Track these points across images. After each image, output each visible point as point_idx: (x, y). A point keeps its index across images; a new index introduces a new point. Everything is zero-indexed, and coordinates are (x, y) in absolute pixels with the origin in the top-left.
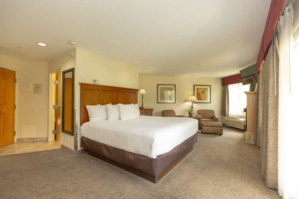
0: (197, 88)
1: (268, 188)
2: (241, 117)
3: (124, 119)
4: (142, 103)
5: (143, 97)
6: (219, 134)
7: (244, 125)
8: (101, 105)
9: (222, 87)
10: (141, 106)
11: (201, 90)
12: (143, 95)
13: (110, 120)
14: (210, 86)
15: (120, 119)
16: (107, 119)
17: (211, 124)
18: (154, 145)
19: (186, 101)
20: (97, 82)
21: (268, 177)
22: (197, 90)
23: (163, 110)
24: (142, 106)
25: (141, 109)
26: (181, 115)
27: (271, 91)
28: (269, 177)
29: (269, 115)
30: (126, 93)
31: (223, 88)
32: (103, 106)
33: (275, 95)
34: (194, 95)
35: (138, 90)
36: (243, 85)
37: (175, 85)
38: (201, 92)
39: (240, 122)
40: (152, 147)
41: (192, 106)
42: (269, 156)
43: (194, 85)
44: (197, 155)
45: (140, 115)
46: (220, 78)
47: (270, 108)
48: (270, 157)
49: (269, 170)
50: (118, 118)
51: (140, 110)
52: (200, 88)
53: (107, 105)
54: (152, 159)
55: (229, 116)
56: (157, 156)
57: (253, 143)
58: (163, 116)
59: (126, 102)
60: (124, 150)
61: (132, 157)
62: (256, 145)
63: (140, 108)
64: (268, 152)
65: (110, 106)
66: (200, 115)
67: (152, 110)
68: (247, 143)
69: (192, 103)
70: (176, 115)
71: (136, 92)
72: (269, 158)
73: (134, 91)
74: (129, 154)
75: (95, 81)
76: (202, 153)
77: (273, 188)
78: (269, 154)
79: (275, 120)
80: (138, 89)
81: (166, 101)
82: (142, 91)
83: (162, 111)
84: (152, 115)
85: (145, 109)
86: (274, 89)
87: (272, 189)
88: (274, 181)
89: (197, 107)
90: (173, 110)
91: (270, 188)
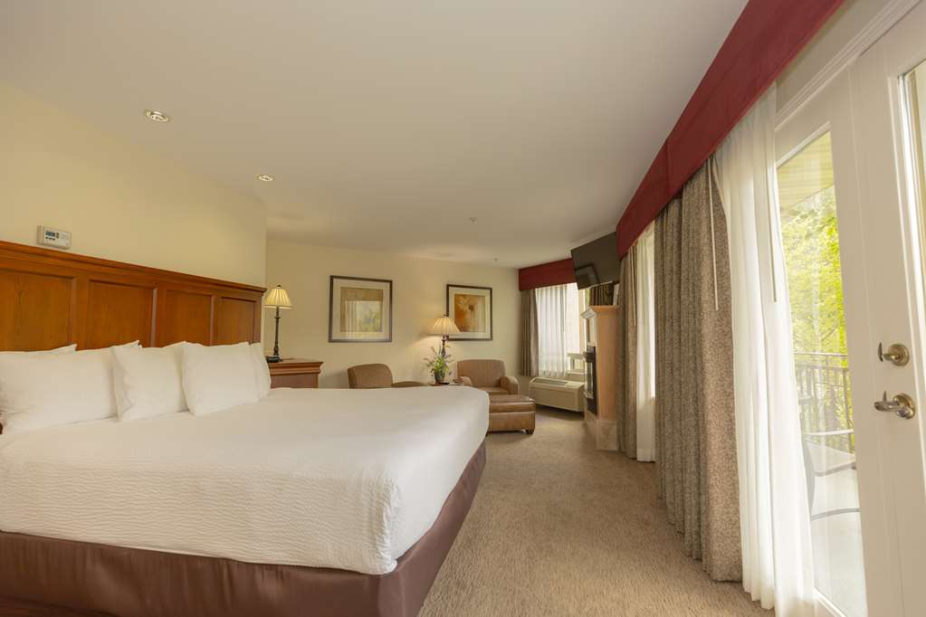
0: (456, 295)
1: (716, 581)
2: (570, 377)
3: (201, 408)
4: (276, 343)
5: (278, 318)
6: (524, 431)
7: (588, 399)
8: (77, 349)
9: (518, 292)
10: (271, 354)
11: (466, 301)
12: (278, 309)
13: (130, 417)
14: (491, 290)
15: (185, 409)
16: (114, 415)
17: (505, 404)
18: (388, 512)
19: (426, 333)
20: (60, 242)
21: (715, 548)
22: (457, 301)
23: (352, 366)
24: (276, 352)
25: (273, 361)
26: (409, 379)
27: (707, 298)
28: (718, 548)
29: (706, 364)
30: (213, 298)
31: (522, 295)
32: (94, 357)
33: (717, 309)
34: (448, 315)
35: (261, 291)
36: (579, 289)
37: (391, 282)
38: (467, 307)
39: (568, 392)
40: (381, 523)
41: (444, 349)
42: (712, 485)
43: (448, 286)
44: (492, 512)
45: (272, 387)
46: (515, 269)
47: (707, 344)
48: (716, 487)
49: (715, 527)
50: (174, 403)
51: (270, 368)
52: (464, 293)
53: (119, 350)
54: (375, 580)
55: (538, 374)
56: (399, 560)
57: (614, 447)
58: (353, 385)
59: (212, 336)
60: (228, 561)
61: (271, 588)
62: (625, 453)
63: (269, 360)
64: (709, 474)
65: (130, 353)
66: (468, 379)
67: (318, 364)
68: (603, 448)
69: (444, 341)
70: (394, 382)
71: (253, 296)
72: (714, 491)
73: (251, 295)
74: (258, 576)
75: (49, 233)
76: (503, 500)
77: (729, 578)
78: (714, 477)
79: (720, 380)
80: (263, 286)
81: (350, 335)
82: (277, 297)
83: (350, 370)
84: (314, 385)
85: (285, 362)
86: (714, 293)
87: (727, 581)
88: (728, 555)
89: (457, 353)
90: (387, 367)
91: (723, 582)
